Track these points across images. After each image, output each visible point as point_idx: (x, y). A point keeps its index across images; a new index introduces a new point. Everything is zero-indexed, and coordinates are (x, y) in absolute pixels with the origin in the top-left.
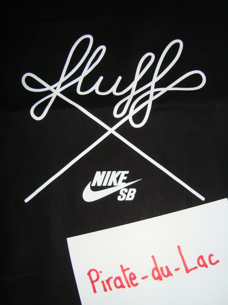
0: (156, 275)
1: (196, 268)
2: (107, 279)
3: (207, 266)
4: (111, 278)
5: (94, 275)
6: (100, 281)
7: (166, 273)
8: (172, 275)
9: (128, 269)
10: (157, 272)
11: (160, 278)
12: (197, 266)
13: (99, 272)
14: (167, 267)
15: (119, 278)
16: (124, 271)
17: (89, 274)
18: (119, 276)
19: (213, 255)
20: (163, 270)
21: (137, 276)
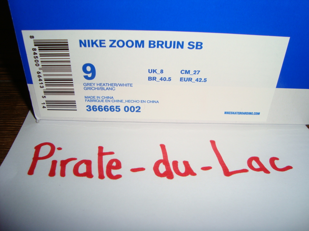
0: (162, 168)
1: (245, 171)
2: (65, 158)
3: (267, 172)
4: (75, 159)
5: (45, 151)
6: (50, 160)
7: (182, 169)
8: (194, 174)
9: (112, 153)
10: (164, 166)
11: (168, 175)
12: (248, 168)
13: (56, 147)
14: (186, 163)
15: (88, 163)
16: (101, 153)
17: (38, 148)
18: (89, 159)
19: (277, 159)
20: (177, 165)
21: (123, 165)
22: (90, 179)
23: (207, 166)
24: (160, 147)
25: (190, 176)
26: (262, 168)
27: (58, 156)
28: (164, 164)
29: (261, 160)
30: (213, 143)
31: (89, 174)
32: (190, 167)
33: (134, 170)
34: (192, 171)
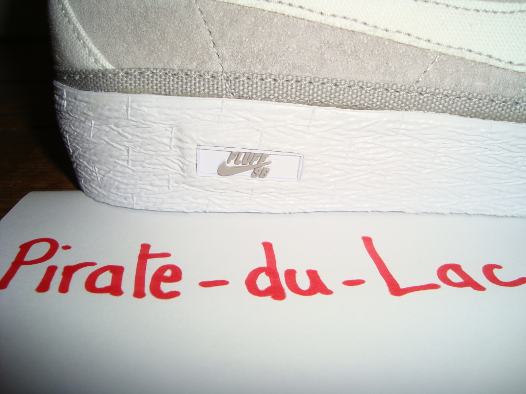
0: (263, 282)
1: (433, 287)
2: (73, 263)
3: (478, 287)
4: (93, 264)
6: (43, 267)
7: (304, 283)
8: (328, 292)
9: (166, 255)
10: (268, 278)
11: (276, 292)
12: (438, 281)
13: (61, 244)
14: (312, 275)
15: (117, 271)
16: (145, 254)
17: (25, 248)
18: (120, 265)
19: (499, 267)
20: (294, 276)
21: (184, 275)
22: (115, 297)
23: (355, 279)
24: (262, 248)
25: (319, 295)
26: (468, 282)
27: (61, 260)
28: (267, 274)
29: (464, 269)
30: (368, 241)
31: (115, 289)
32: (320, 281)
33: (205, 284)
34: (324, 287)
